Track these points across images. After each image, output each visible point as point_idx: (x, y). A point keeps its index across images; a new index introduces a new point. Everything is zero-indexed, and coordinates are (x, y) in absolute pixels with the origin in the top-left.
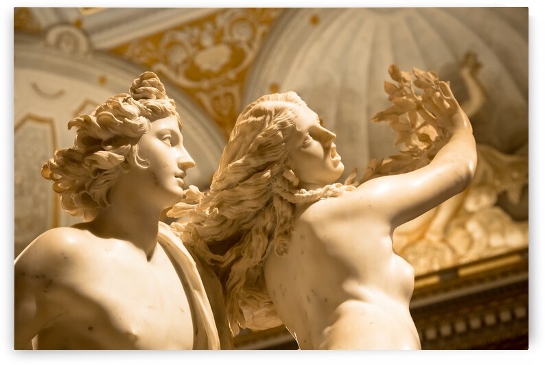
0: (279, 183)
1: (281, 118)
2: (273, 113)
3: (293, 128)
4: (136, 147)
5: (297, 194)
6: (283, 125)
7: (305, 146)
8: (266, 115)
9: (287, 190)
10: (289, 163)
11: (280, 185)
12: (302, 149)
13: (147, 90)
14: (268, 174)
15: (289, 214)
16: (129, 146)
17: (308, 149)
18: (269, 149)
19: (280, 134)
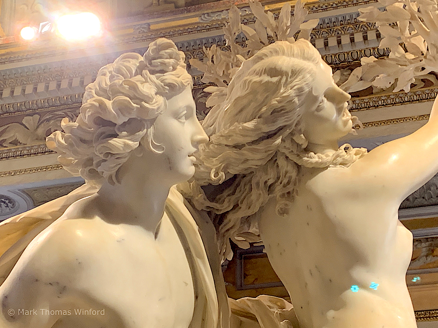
0: (288, 144)
1: (298, 83)
2: (290, 74)
3: (310, 92)
4: (151, 130)
5: (306, 158)
6: (300, 90)
7: (319, 109)
8: (282, 76)
9: (295, 152)
10: (299, 127)
11: (288, 146)
12: (316, 113)
13: (163, 64)
14: (279, 141)
15: (293, 174)
16: (145, 131)
17: (322, 113)
18: (283, 115)
19: (296, 100)
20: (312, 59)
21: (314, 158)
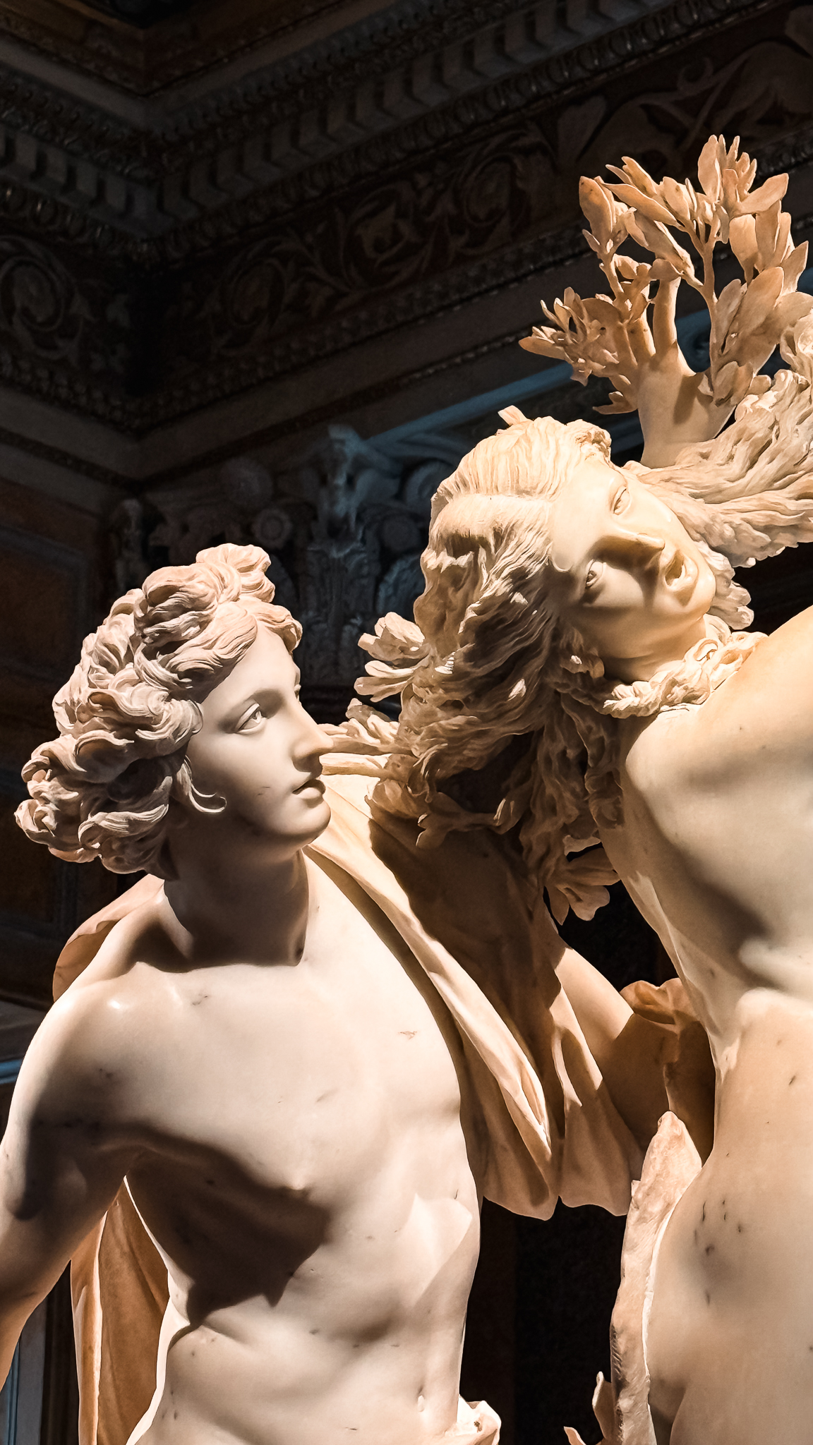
3: (549, 570)
4: (184, 773)
5: (609, 701)
7: (590, 595)
8: (477, 549)
10: (562, 643)
16: (168, 780)
17: (600, 601)
18: (505, 633)
19: (518, 598)
20: (538, 490)
21: (624, 698)
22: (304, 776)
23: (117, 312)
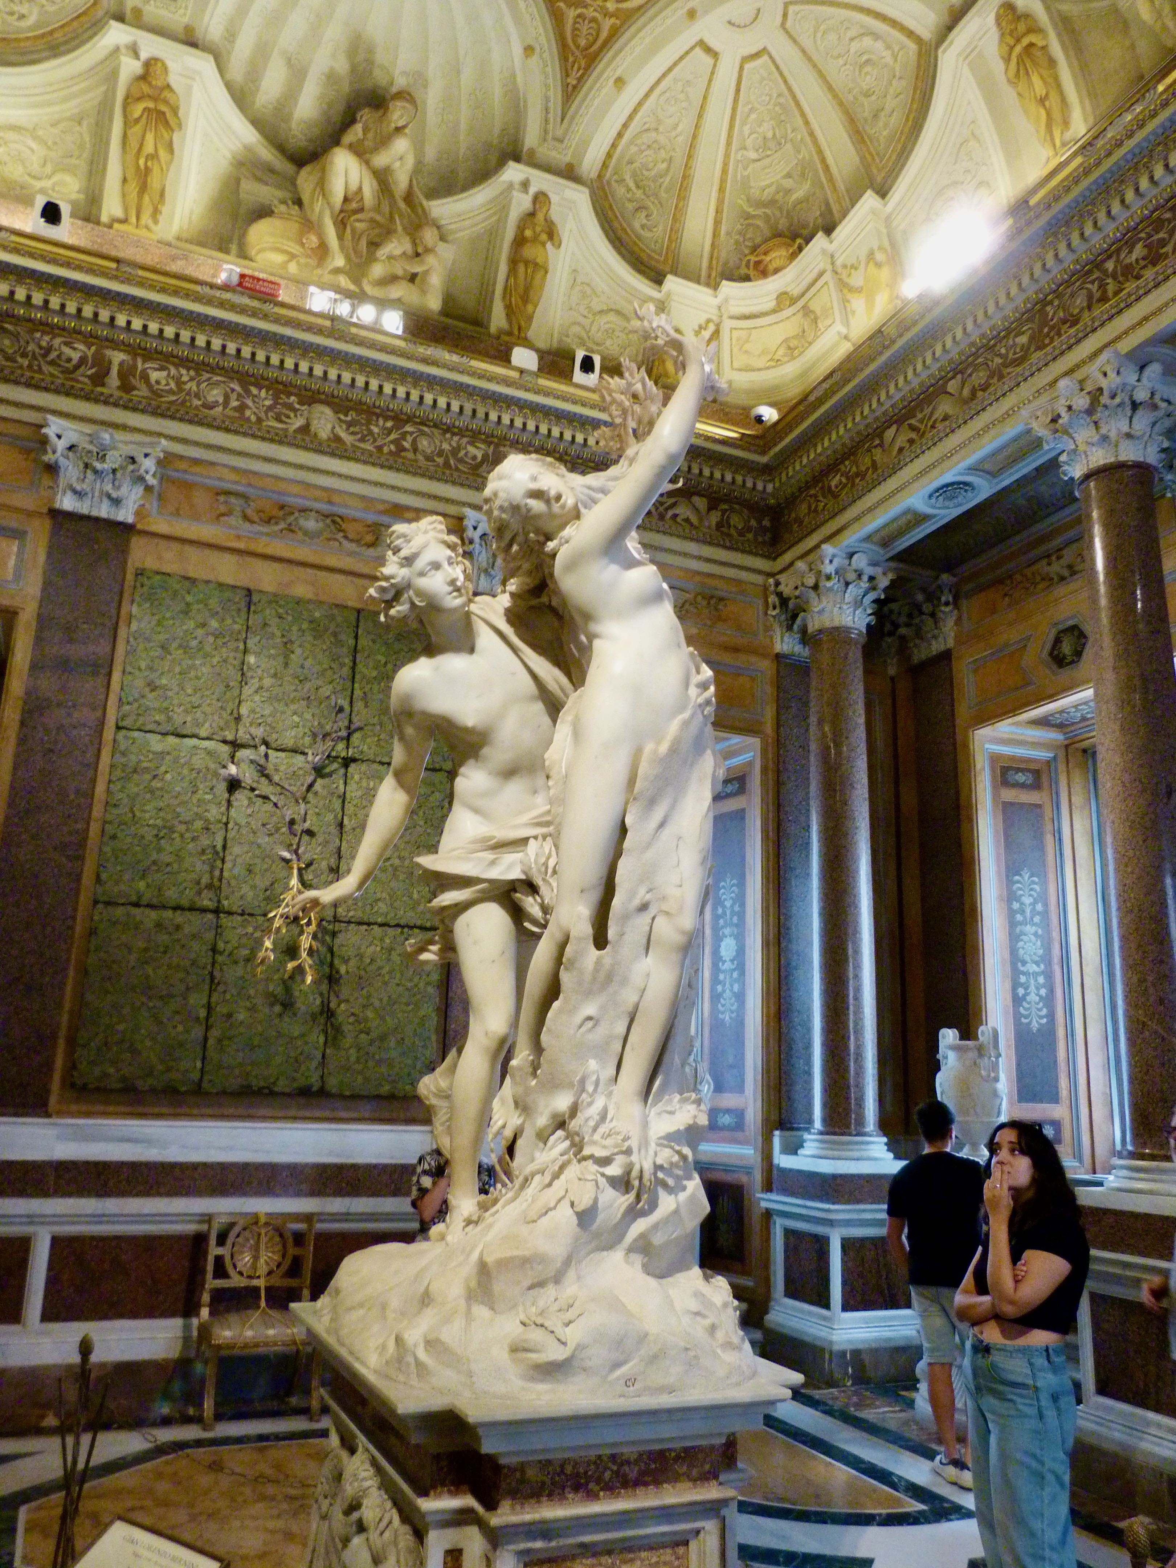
1: (498, 503)
4: (411, 593)
5: (545, 549)
6: (501, 508)
7: (529, 510)
14: (515, 548)
16: (406, 595)
19: (504, 516)
21: (551, 545)
22: (451, 589)
23: (766, 523)
